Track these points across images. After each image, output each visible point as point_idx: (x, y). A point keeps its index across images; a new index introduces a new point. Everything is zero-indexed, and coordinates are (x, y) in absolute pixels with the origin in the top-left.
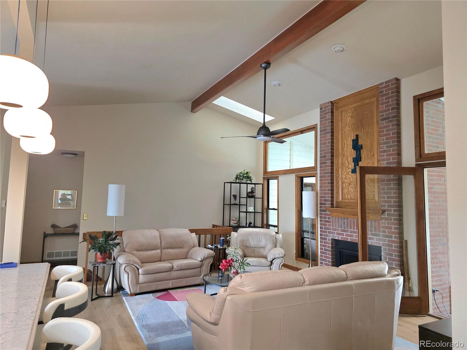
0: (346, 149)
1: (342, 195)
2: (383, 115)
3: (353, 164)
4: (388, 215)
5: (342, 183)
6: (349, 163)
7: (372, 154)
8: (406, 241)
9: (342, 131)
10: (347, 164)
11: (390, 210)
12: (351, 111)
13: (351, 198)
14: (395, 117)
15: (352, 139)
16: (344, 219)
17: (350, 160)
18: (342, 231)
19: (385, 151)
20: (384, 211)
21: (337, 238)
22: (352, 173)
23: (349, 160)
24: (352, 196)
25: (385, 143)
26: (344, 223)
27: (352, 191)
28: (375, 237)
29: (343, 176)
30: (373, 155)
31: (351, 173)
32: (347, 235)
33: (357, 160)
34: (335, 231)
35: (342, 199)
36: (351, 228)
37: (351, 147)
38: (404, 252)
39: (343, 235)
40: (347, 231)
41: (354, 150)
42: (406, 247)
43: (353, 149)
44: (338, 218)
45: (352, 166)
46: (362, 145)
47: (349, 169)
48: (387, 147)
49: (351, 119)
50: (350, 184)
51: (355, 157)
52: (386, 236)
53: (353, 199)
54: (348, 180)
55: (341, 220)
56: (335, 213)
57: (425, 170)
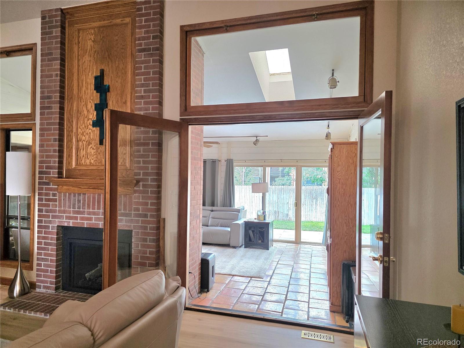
0: (84, 89)
1: (77, 160)
2: (141, 45)
3: (95, 113)
4: (144, 186)
5: (78, 141)
6: (88, 111)
7: (124, 101)
8: (164, 219)
9: (79, 60)
10: (85, 112)
11: (147, 180)
12: (93, 31)
13: (90, 163)
14: (157, 49)
15: (95, 75)
16: (79, 194)
17: (91, 106)
18: (75, 212)
19: (142, 97)
20: (138, 182)
21: (66, 225)
22: (93, 127)
23: (89, 106)
24: (92, 161)
25: (142, 85)
26: (79, 201)
27: (92, 153)
28: (124, 218)
29: (79, 130)
30: (125, 103)
31: (91, 127)
32: (82, 219)
33: (100, 108)
34: (64, 213)
35: (77, 164)
36: (89, 207)
37: (93, 87)
38: (161, 234)
39: (76, 218)
40: (83, 213)
41: (97, 92)
42: (164, 227)
43: (95, 91)
44: (70, 194)
45: (93, 116)
46: (109, 86)
47: (88, 120)
48: (145, 91)
49: (92, 44)
50: (90, 143)
51: (98, 102)
52: (140, 216)
53: (93, 165)
54: (87, 137)
55: (75, 196)
56: (65, 187)
57: (190, 127)
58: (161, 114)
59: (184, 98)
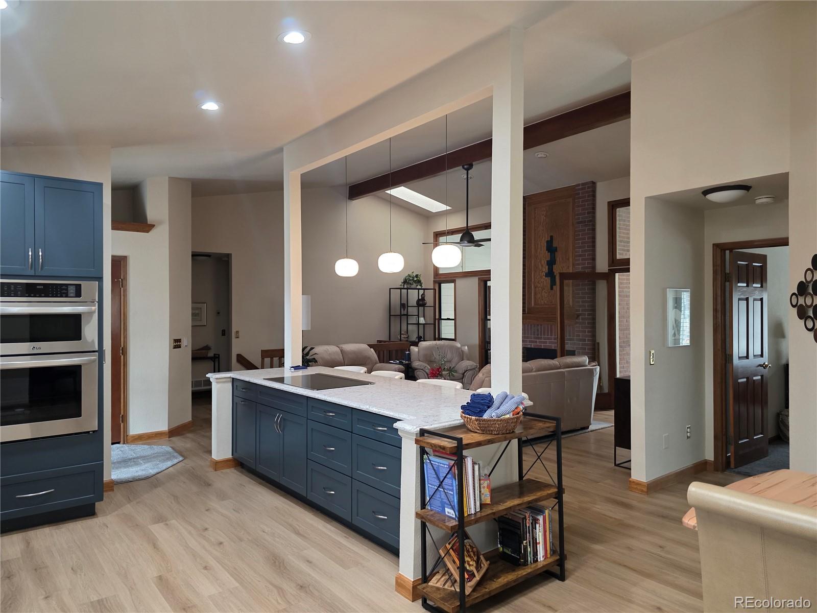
0: (539, 250)
1: (535, 301)
2: (579, 218)
3: (547, 267)
4: (582, 319)
5: (535, 287)
6: (542, 266)
7: (567, 257)
8: (598, 343)
9: (535, 230)
10: (540, 267)
11: (585, 315)
12: (545, 209)
13: (544, 303)
14: (590, 221)
15: (546, 240)
16: (538, 325)
17: (544, 262)
18: (535, 338)
19: (580, 256)
20: (578, 316)
21: (529, 346)
22: (546, 277)
23: (543, 262)
24: (546, 302)
25: (580, 247)
26: (538, 330)
27: (546, 296)
28: (569, 342)
29: (536, 280)
30: (569, 259)
31: (544, 277)
32: (540, 342)
33: (551, 263)
34: (527, 338)
35: (535, 304)
36: (544, 335)
37: (545, 248)
38: (597, 353)
39: (536, 342)
40: (540, 338)
41: (548, 252)
42: (599, 349)
43: (547, 252)
44: (531, 326)
45: (546, 269)
46: (556, 248)
47: (542, 272)
48: (582, 260)
49: (545, 218)
50: (543, 289)
51: (549, 259)
52: (581, 340)
53: (546, 305)
54: (542, 284)
55: (535, 326)
56: (528, 320)
57: (617, 275)
58: (594, 267)
59: (611, 253)
